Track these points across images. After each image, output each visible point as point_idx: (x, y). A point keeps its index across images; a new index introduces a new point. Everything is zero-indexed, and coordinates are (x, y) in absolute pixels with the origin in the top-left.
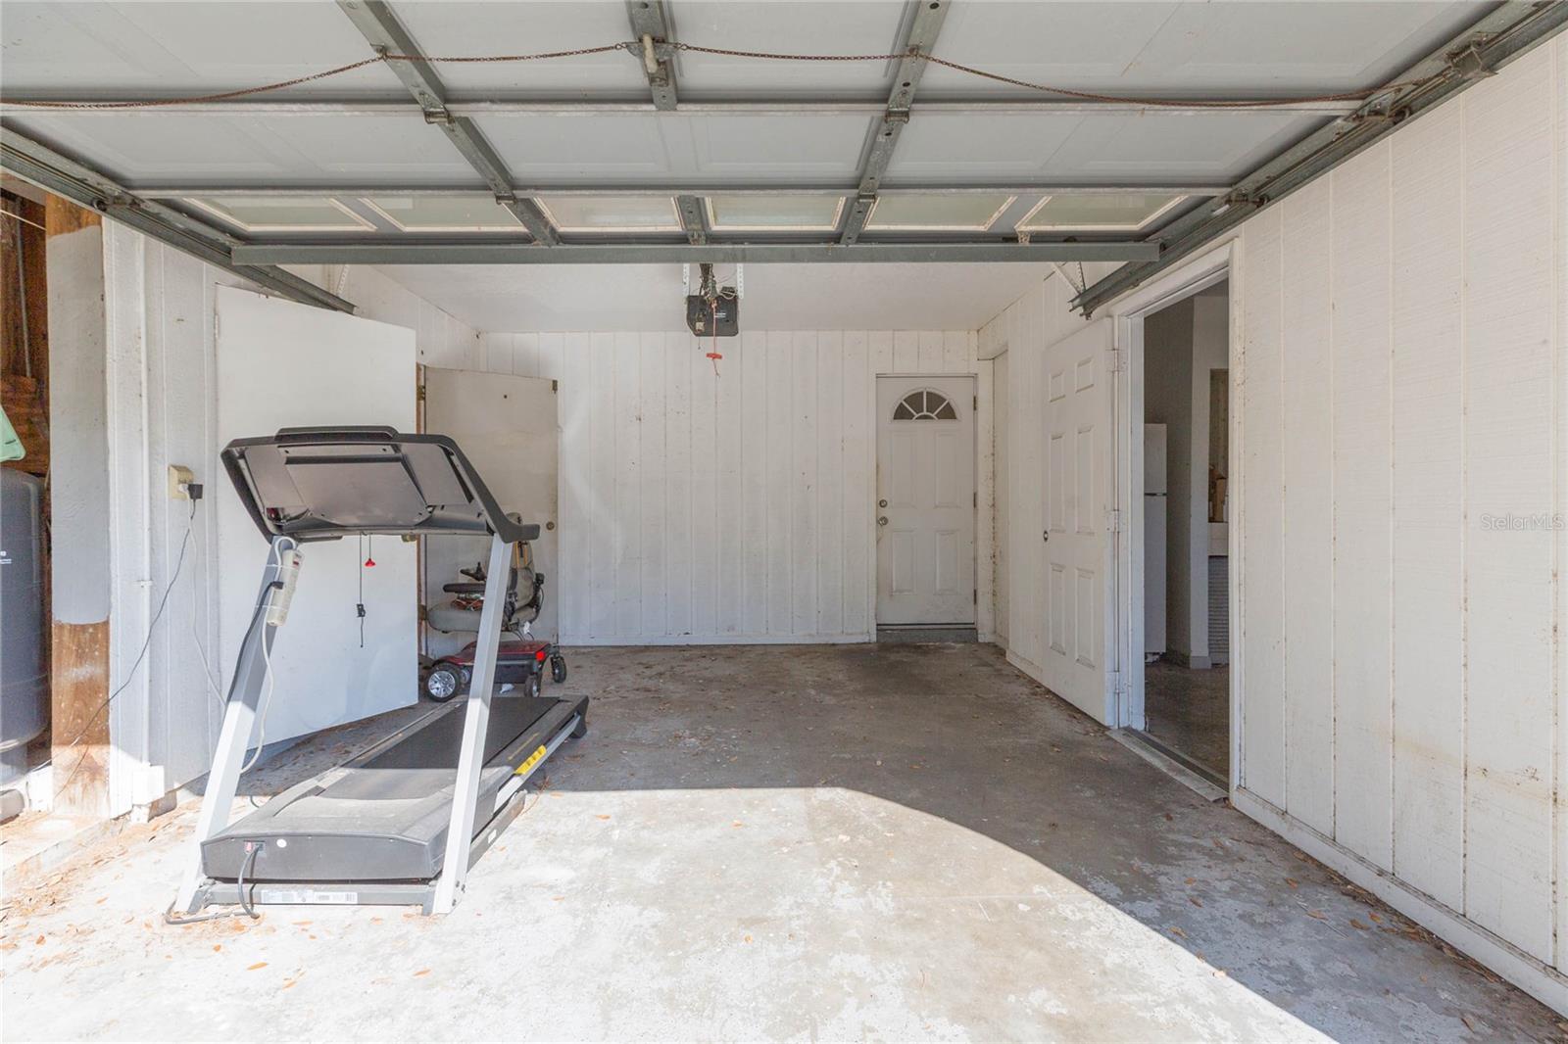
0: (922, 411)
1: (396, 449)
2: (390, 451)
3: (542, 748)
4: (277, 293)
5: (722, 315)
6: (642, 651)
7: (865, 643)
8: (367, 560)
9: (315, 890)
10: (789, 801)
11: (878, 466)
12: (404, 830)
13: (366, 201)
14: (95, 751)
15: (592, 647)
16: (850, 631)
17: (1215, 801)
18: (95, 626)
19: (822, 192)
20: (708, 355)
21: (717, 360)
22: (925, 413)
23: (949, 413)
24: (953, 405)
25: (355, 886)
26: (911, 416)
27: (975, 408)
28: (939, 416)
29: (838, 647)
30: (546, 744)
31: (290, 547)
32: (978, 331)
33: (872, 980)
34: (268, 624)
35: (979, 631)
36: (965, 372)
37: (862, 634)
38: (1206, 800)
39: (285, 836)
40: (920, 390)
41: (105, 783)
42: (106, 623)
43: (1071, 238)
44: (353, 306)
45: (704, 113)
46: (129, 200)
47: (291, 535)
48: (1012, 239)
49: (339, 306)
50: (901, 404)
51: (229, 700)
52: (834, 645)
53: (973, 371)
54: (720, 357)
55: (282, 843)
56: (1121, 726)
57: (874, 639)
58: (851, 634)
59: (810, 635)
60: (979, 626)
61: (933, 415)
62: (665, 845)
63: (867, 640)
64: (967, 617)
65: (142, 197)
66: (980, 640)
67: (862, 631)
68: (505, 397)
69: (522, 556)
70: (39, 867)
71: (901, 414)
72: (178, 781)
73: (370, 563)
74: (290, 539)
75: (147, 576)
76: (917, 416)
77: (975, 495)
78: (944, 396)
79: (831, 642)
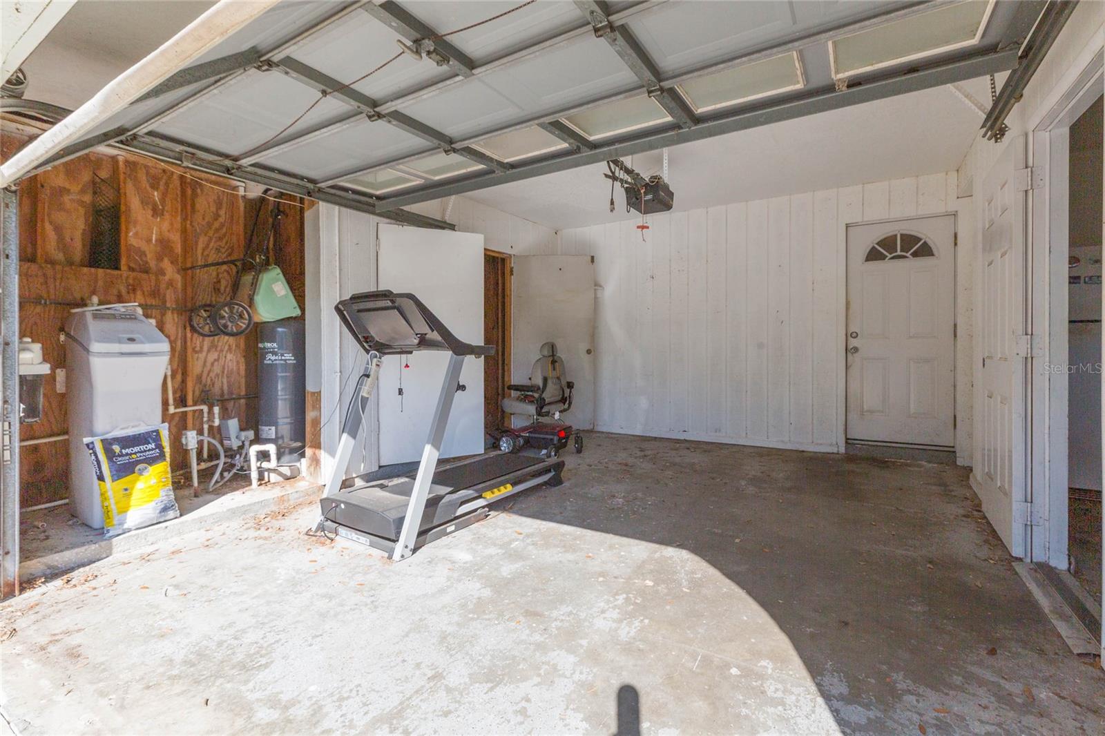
0: (896, 252)
1: (393, 302)
2: (390, 304)
3: (509, 486)
4: (405, 224)
5: (649, 197)
6: (649, 441)
7: (833, 453)
8: (405, 365)
9: (356, 534)
10: (639, 550)
11: (848, 304)
12: (385, 511)
13: (401, 167)
14: (317, 451)
15: (620, 434)
16: (819, 442)
17: (1079, 655)
18: (317, 393)
19: (621, 96)
20: (638, 227)
21: (644, 230)
22: (899, 253)
23: (925, 251)
24: (930, 243)
25: (371, 536)
26: (883, 257)
27: (956, 244)
28: (915, 255)
29: (805, 454)
30: (514, 484)
31: (376, 357)
32: (958, 171)
33: (564, 673)
34: (362, 396)
35: (958, 455)
36: (941, 209)
37: (831, 445)
38: (1071, 652)
39: (345, 503)
40: (894, 233)
41: (320, 468)
42: (320, 392)
43: (912, 69)
44: (455, 226)
45: (490, 71)
46: (316, 189)
47: (377, 350)
48: (831, 88)
49: (444, 226)
50: (874, 247)
51: (343, 432)
52: (803, 451)
53: (951, 209)
54: (648, 227)
55: (343, 506)
56: (1034, 560)
57: (842, 450)
58: (821, 444)
59: (782, 441)
60: (958, 449)
61: (908, 255)
62: (533, 557)
63: (835, 451)
64: (945, 440)
65: (323, 187)
66: (958, 463)
67: (829, 441)
68: (560, 269)
69: (554, 369)
70: (289, 500)
71: (873, 255)
72: (356, 473)
73: (407, 366)
74: (376, 353)
75: (338, 371)
76: (890, 256)
77: (955, 326)
78: (919, 235)
79: (801, 449)
